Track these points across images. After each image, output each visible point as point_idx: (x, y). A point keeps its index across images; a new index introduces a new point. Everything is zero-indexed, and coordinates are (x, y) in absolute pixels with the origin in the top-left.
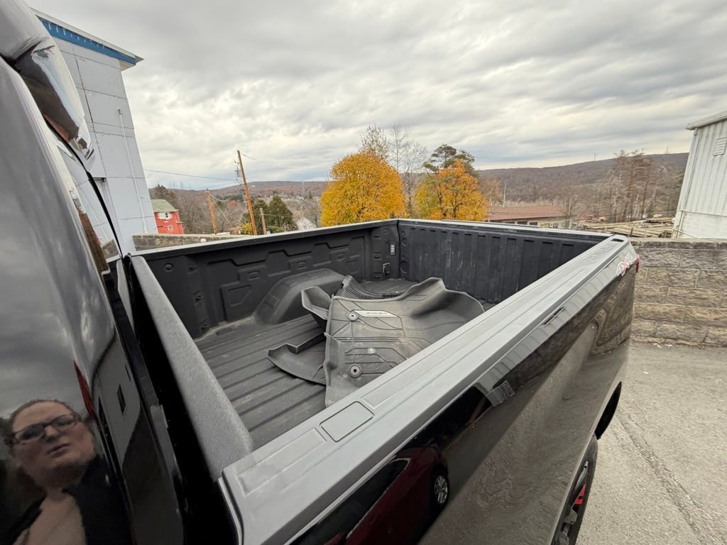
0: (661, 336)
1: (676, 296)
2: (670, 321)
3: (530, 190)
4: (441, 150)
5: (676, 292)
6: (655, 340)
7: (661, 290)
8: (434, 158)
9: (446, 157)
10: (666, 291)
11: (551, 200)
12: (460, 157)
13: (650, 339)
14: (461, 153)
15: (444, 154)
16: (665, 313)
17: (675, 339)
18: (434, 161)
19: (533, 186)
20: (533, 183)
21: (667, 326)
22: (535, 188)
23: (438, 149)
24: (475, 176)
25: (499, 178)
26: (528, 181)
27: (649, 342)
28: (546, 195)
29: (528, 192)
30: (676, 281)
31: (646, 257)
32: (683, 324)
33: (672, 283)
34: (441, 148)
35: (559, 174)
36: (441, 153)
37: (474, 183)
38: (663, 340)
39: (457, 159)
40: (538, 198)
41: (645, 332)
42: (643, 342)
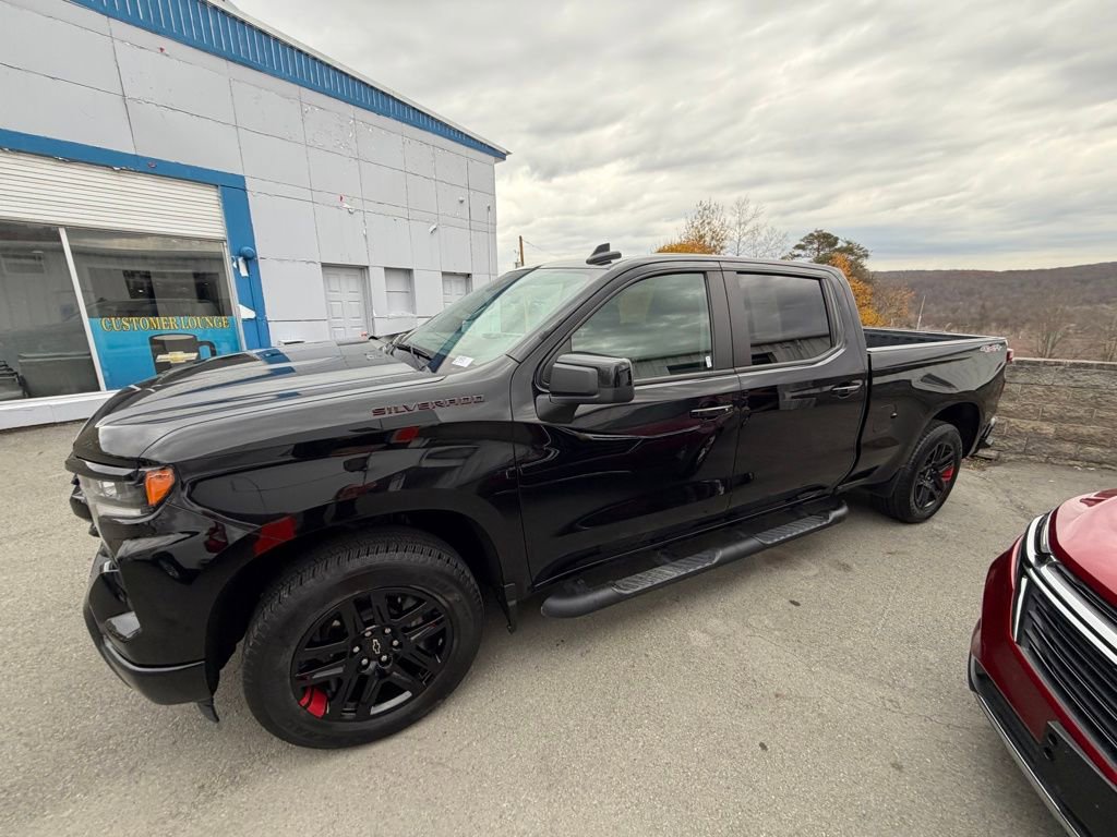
0: (1083, 460)
1: (1102, 418)
2: (1093, 444)
3: (973, 310)
4: (810, 239)
5: (1103, 414)
6: (1076, 463)
7: (1086, 412)
8: (797, 252)
9: (818, 250)
10: (1092, 412)
11: (1015, 330)
12: (841, 250)
13: (1071, 463)
14: (845, 245)
15: (815, 246)
16: (1090, 436)
17: (1100, 463)
18: (798, 256)
19: (980, 303)
20: (980, 298)
21: (1091, 449)
22: (983, 307)
23: (806, 237)
24: (867, 281)
25: (912, 287)
26: (970, 293)
27: (1070, 465)
28: (1006, 320)
29: (969, 313)
30: (1104, 403)
31: (1072, 377)
32: (1109, 448)
33: (1098, 406)
34: (811, 235)
35: (1039, 284)
36: (811, 243)
37: (864, 293)
38: (1085, 464)
39: (836, 254)
40: (988, 325)
41: (1065, 454)
42: (1063, 465)
